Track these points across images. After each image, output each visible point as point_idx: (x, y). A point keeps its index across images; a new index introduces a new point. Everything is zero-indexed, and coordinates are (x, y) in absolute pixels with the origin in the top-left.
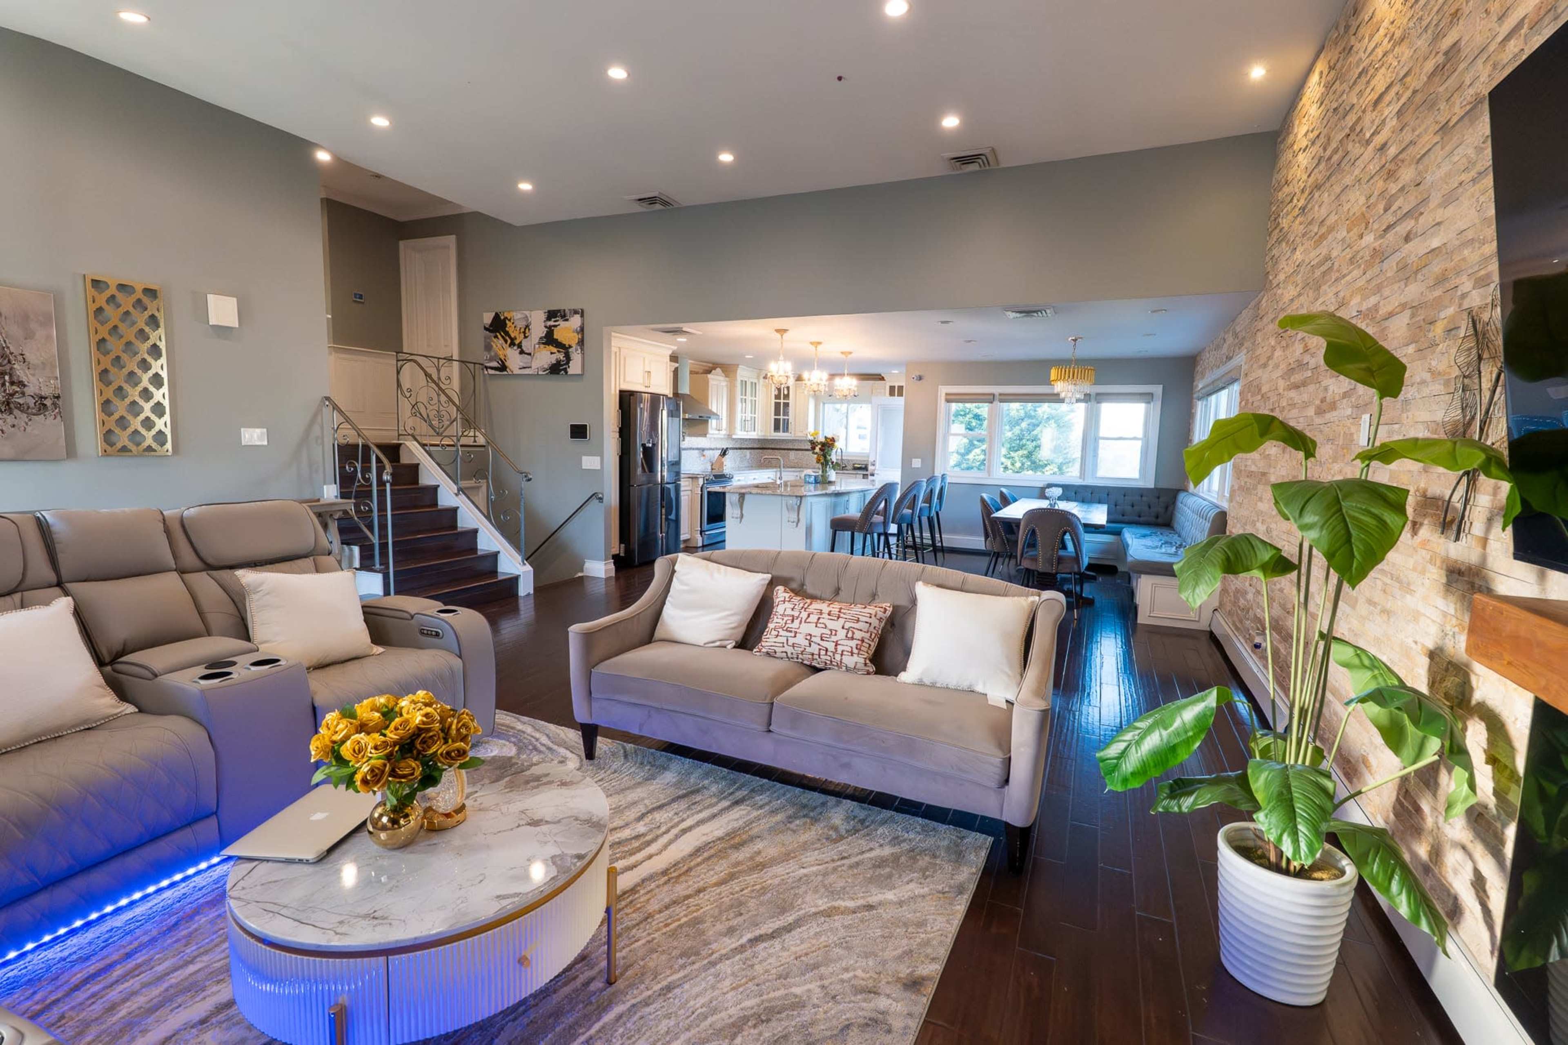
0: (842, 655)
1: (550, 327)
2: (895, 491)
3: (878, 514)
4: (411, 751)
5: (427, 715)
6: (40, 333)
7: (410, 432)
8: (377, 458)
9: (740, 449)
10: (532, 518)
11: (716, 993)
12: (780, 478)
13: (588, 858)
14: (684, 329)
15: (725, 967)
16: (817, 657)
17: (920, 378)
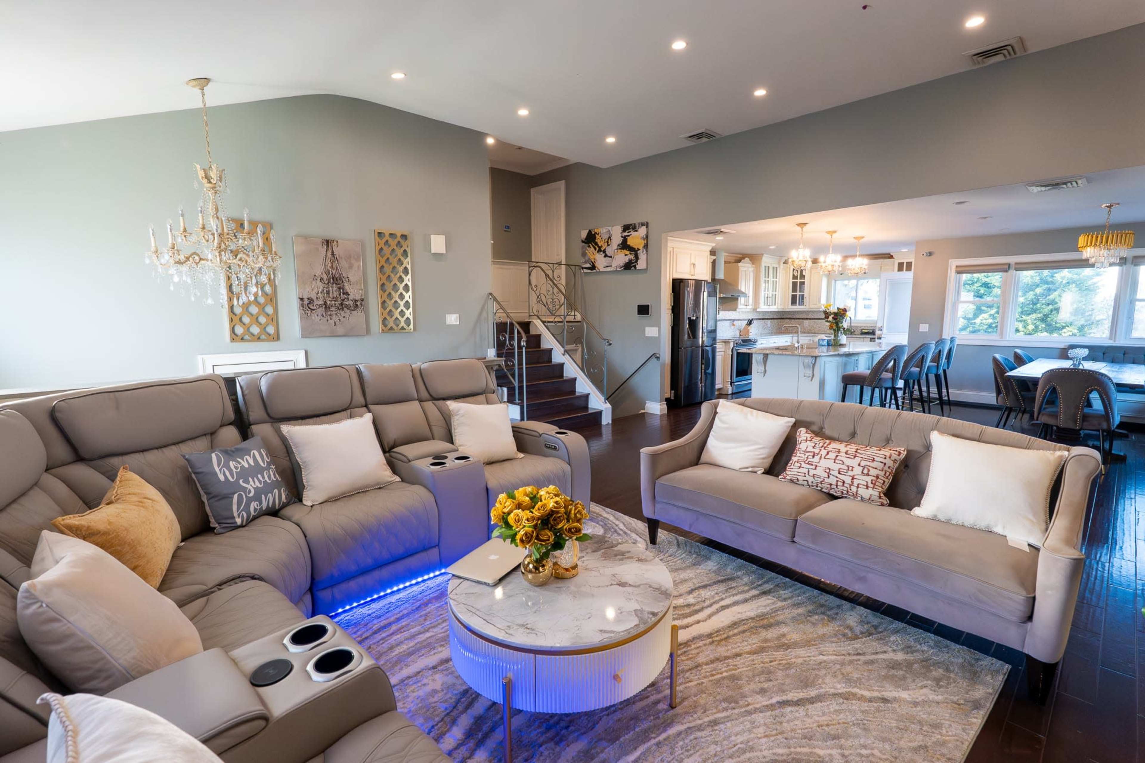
0: (858, 487)
1: (625, 236)
2: (903, 353)
3: (886, 371)
4: (547, 524)
5: (556, 502)
6: (356, 265)
7: (536, 313)
8: (518, 331)
9: (763, 319)
10: (611, 371)
11: (752, 736)
12: (798, 342)
13: (660, 615)
14: (723, 230)
15: (759, 718)
16: (835, 487)
17: (930, 254)
